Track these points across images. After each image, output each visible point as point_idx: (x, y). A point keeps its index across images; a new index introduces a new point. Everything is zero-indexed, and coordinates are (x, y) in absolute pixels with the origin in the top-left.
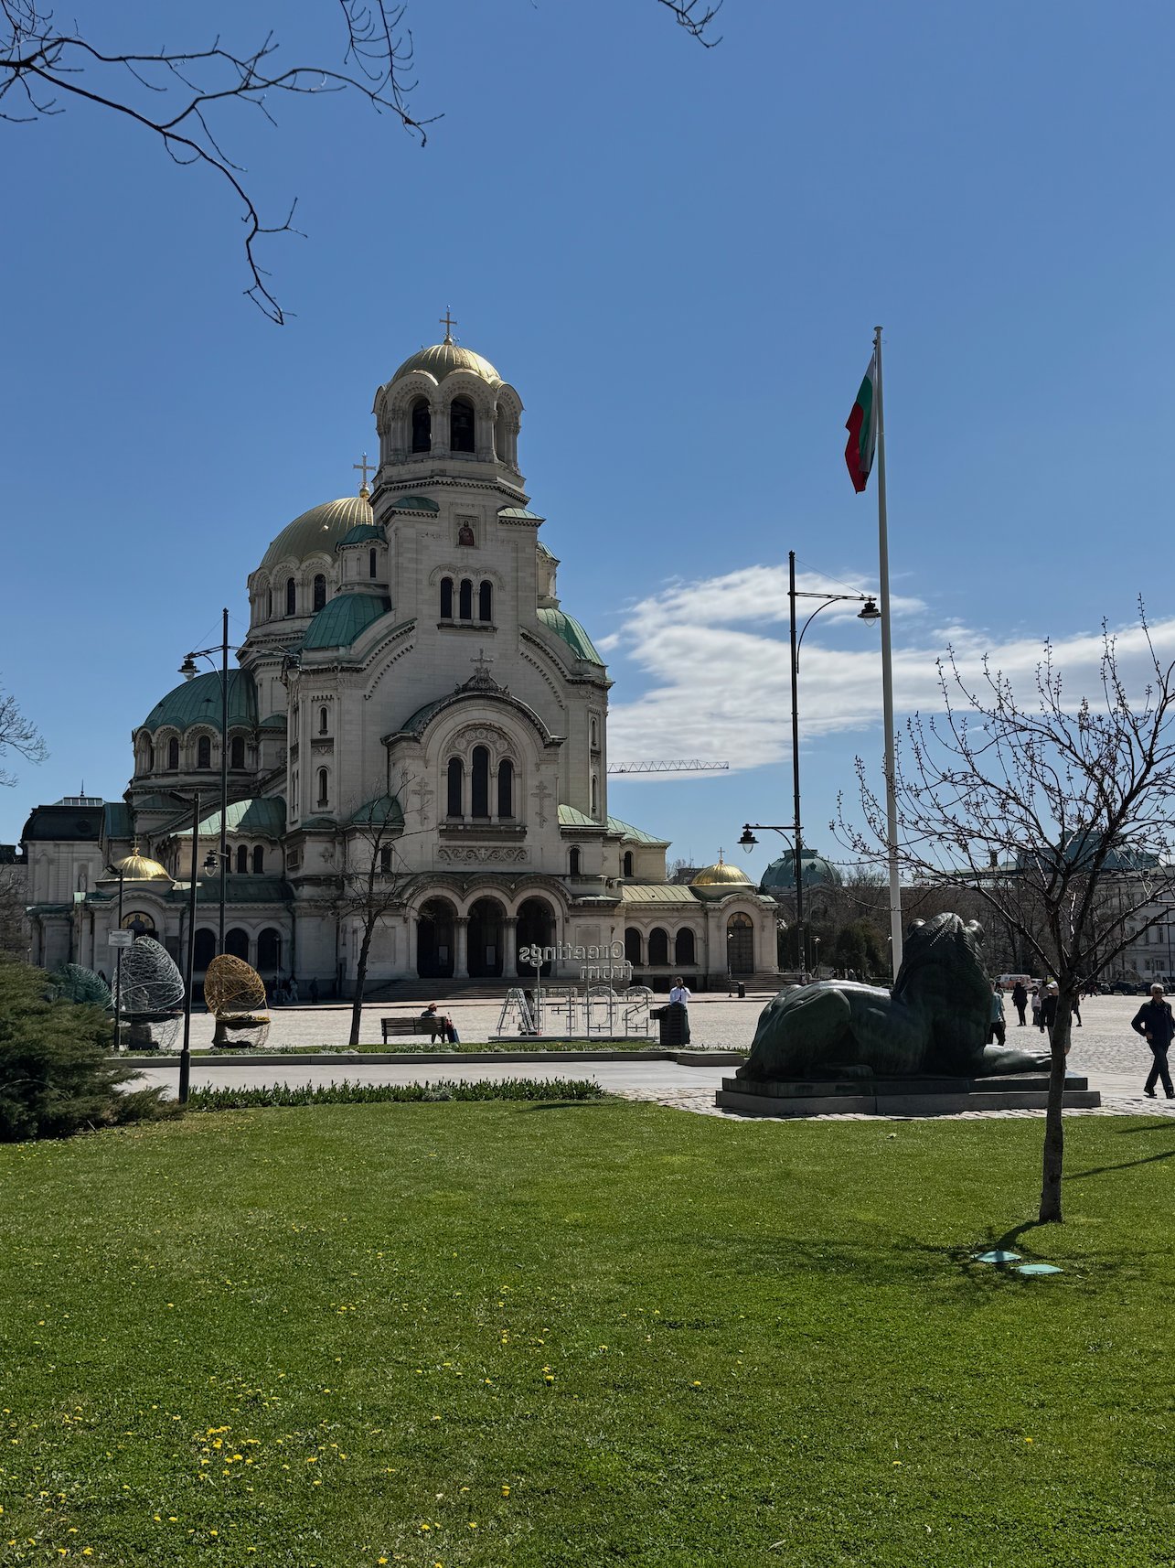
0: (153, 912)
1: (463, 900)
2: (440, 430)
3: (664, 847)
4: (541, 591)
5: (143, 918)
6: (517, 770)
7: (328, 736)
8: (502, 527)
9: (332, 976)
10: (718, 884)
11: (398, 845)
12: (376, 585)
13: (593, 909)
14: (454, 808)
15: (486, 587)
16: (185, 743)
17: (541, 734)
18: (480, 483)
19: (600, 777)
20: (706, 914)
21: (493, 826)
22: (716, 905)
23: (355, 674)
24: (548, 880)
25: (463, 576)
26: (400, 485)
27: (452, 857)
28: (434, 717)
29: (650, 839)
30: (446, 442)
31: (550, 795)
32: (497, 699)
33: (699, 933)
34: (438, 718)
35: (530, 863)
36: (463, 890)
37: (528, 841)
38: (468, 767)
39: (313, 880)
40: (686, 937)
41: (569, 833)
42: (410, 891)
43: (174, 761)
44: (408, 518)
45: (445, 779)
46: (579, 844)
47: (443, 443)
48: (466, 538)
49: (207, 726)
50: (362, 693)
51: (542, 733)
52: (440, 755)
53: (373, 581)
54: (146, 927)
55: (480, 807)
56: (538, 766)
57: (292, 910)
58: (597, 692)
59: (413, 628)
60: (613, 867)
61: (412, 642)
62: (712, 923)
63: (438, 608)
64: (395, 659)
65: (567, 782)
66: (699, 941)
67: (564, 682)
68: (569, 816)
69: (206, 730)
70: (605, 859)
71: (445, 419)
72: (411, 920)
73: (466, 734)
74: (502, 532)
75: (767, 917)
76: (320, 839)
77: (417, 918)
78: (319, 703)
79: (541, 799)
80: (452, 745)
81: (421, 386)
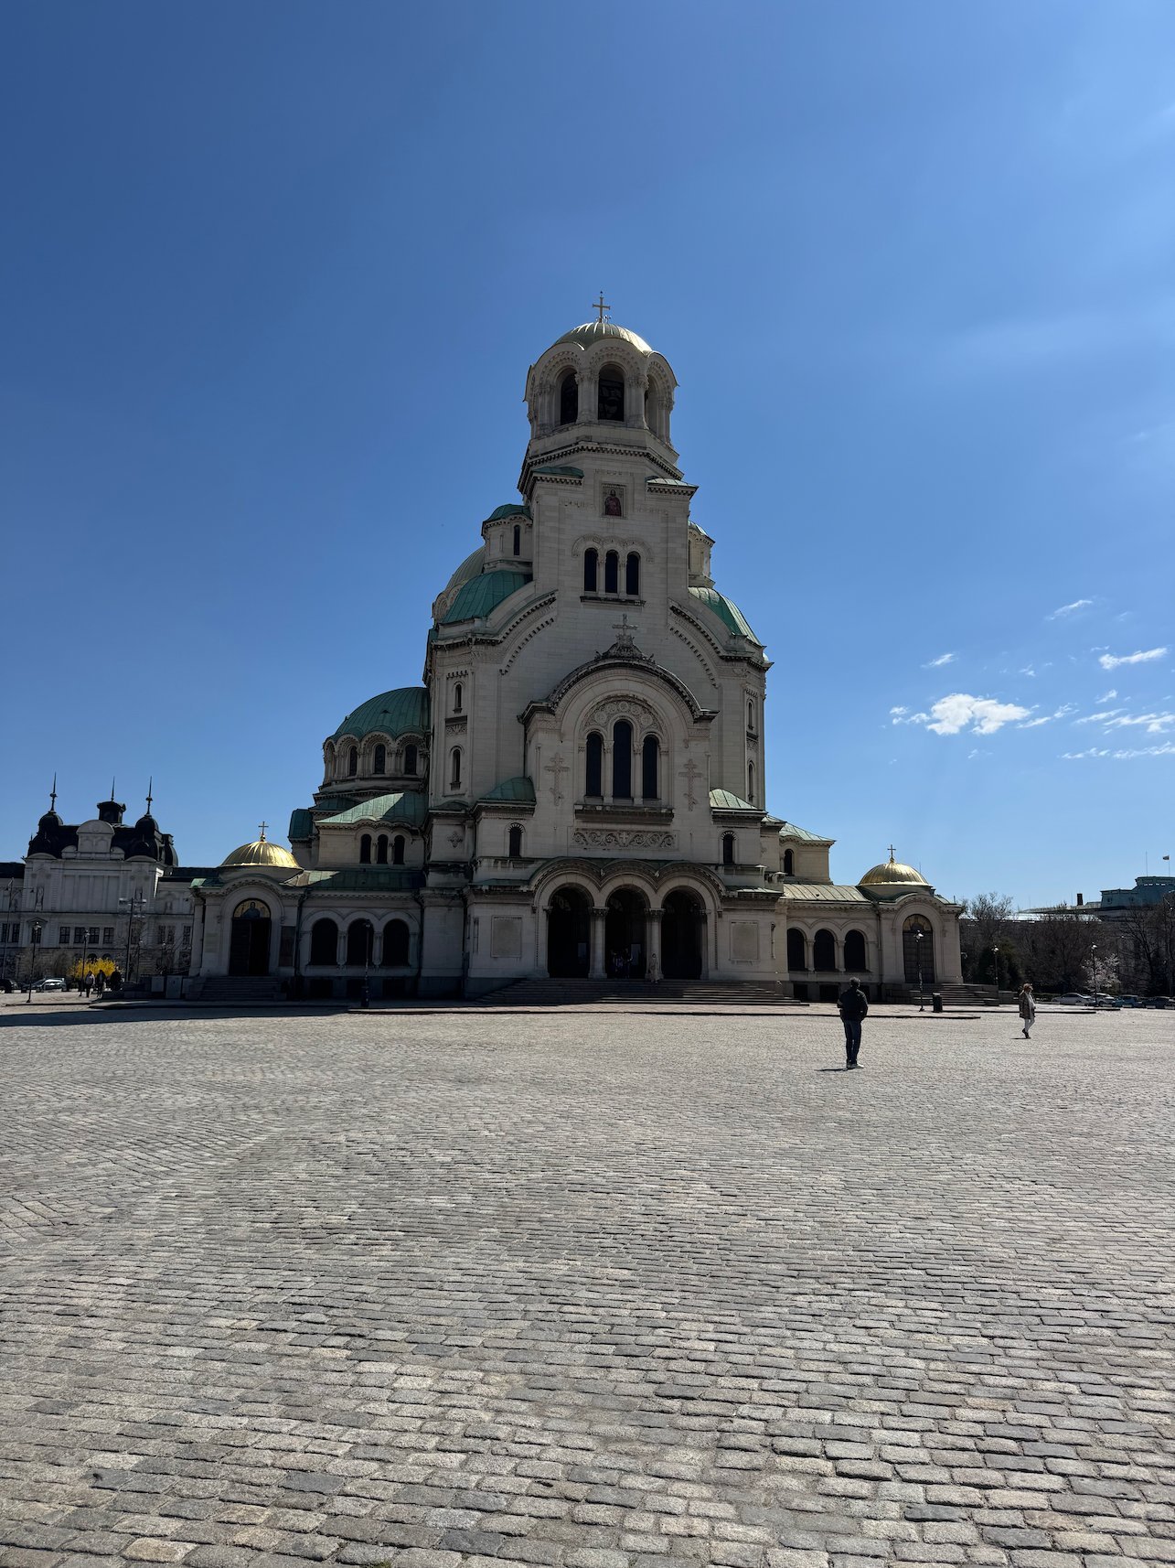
0: (270, 899)
1: (600, 889)
2: (588, 398)
3: (828, 845)
4: (694, 570)
5: (259, 906)
6: (663, 746)
7: (462, 714)
8: (651, 496)
9: (457, 974)
10: (891, 883)
11: (529, 825)
12: (520, 563)
13: (750, 903)
14: (593, 787)
15: (634, 560)
16: (362, 750)
17: (690, 707)
18: (628, 449)
19: (757, 763)
20: (879, 915)
21: (636, 808)
22: (890, 905)
23: (490, 648)
24: (698, 869)
25: (608, 547)
26: (545, 456)
27: (589, 841)
28: (570, 686)
29: (812, 837)
30: (593, 410)
31: (700, 775)
32: (642, 668)
33: (870, 937)
34: (576, 687)
35: (678, 850)
36: (601, 878)
37: (676, 825)
38: (609, 743)
39: (442, 867)
40: (855, 940)
41: (721, 817)
42: (539, 877)
43: (353, 769)
44: (550, 485)
45: (583, 755)
46: (733, 830)
47: (590, 411)
48: (613, 506)
49: (382, 734)
50: (498, 667)
51: (690, 705)
52: (577, 729)
53: (517, 558)
54: (261, 915)
55: (622, 788)
56: (686, 742)
57: (420, 901)
58: (754, 673)
59: (554, 599)
60: (771, 859)
61: (553, 615)
62: (886, 925)
63: (582, 580)
64: (534, 632)
65: (721, 763)
66: (870, 945)
67: (717, 660)
68: (721, 799)
69: (381, 738)
70: (763, 850)
71: (593, 386)
72: (541, 911)
73: (607, 706)
74: (652, 500)
75: (949, 920)
76: (449, 821)
77: (548, 908)
78: (455, 680)
79: (691, 779)
80: (590, 719)
81: (571, 357)
